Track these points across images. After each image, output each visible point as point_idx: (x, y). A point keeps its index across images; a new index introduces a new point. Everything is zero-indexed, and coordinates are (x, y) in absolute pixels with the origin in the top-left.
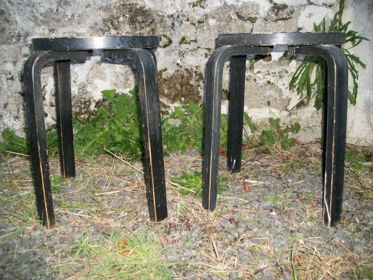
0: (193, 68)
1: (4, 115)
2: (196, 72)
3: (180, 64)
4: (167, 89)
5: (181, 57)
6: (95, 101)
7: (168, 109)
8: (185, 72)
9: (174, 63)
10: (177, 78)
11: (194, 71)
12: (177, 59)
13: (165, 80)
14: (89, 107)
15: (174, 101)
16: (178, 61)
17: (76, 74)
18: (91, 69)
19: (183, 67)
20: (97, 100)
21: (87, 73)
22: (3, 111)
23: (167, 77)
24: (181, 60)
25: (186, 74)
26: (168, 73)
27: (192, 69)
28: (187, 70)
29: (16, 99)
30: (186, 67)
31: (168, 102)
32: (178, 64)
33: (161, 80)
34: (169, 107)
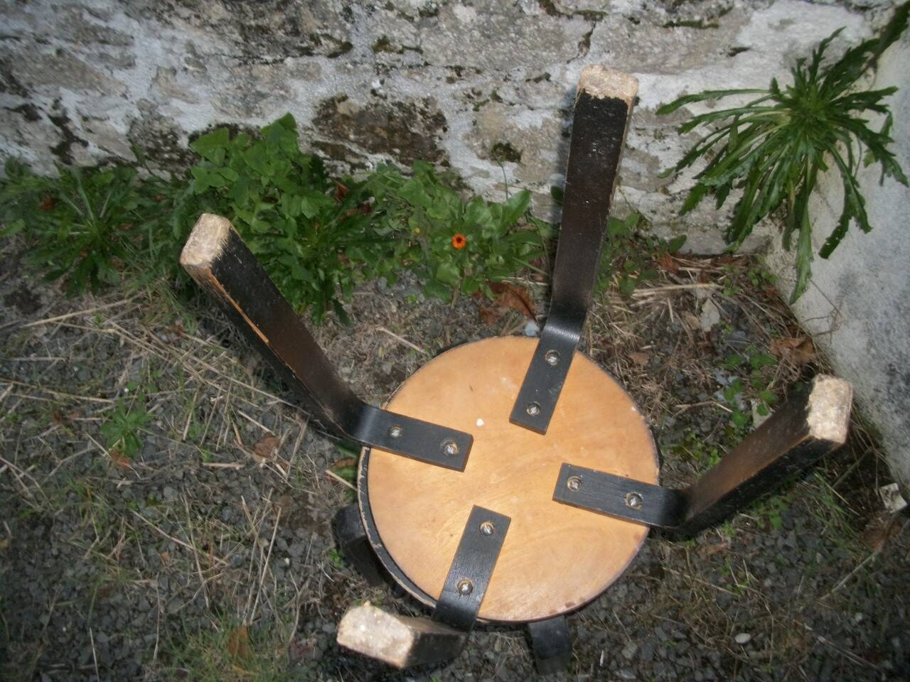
0: (416, 103)
2: (423, 113)
3: (381, 92)
4: (355, 134)
5: (382, 77)
6: (185, 133)
7: (362, 160)
8: (396, 109)
9: (364, 86)
10: (376, 118)
11: (418, 110)
12: (371, 81)
13: (345, 117)
14: (175, 143)
15: (374, 151)
16: (376, 84)
17: (121, 83)
18: (156, 80)
19: (389, 99)
20: (190, 132)
21: (148, 85)
23: (351, 112)
24: (382, 82)
25: (398, 114)
26: (350, 104)
27: (414, 105)
28: (400, 105)
30: (397, 100)
31: (361, 150)
32: (374, 92)
33: (336, 116)
34: (366, 158)
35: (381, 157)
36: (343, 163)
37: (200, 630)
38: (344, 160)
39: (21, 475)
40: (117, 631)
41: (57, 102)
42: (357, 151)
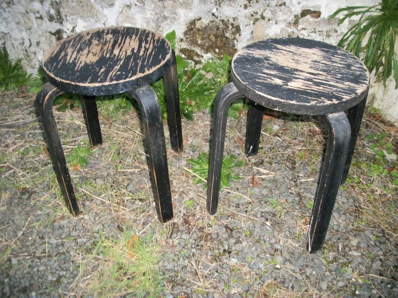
0: (230, 20)
1: (37, 52)
2: (232, 25)
3: (216, 14)
4: (201, 40)
5: (218, 6)
7: (201, 58)
8: (221, 23)
9: (209, 12)
10: (211, 29)
11: (230, 23)
12: (213, 8)
13: (199, 30)
15: (207, 51)
16: (214, 11)
17: (105, 16)
18: (121, 12)
19: (219, 18)
21: (116, 17)
22: (36, 49)
23: (201, 27)
24: (217, 9)
25: (221, 26)
26: (202, 23)
27: (228, 21)
28: (223, 21)
29: (48, 39)
30: (222, 18)
31: (201, 52)
32: (213, 14)
33: (195, 29)
34: (203, 57)
35: (209, 55)
36: (192, 61)
37: (111, 238)
38: (192, 59)
39: (21, 174)
40: (61, 239)
41: (74, 28)
42: (199, 52)
